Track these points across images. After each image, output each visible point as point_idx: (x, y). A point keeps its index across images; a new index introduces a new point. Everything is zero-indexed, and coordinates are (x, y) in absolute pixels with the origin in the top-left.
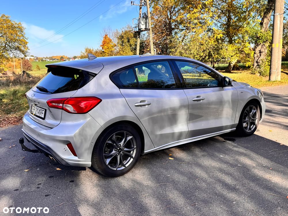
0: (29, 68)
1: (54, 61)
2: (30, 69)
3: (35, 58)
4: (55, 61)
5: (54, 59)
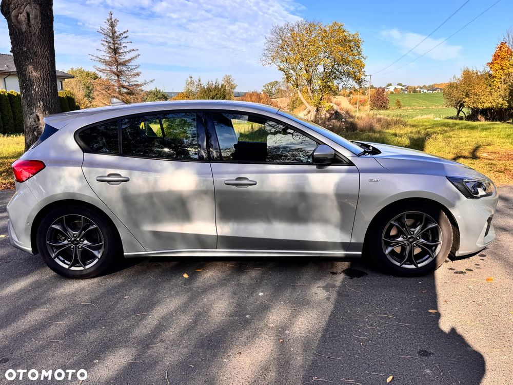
0: (384, 104)
1: (434, 92)
2: (384, 106)
3: (403, 88)
4: (436, 92)
5: (436, 90)
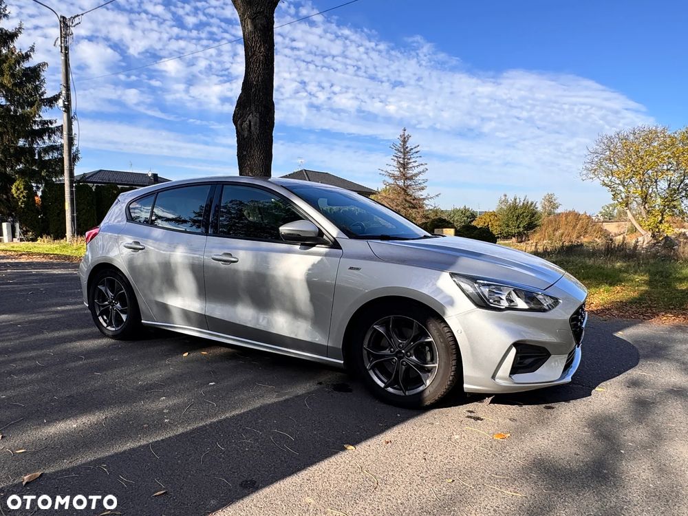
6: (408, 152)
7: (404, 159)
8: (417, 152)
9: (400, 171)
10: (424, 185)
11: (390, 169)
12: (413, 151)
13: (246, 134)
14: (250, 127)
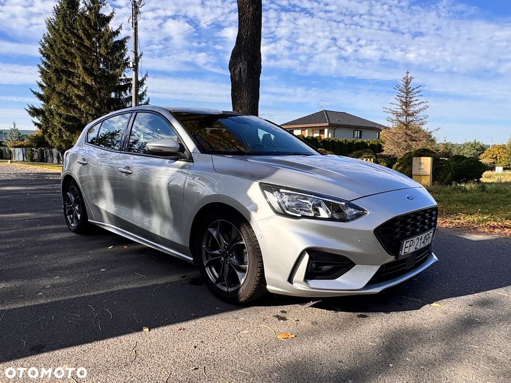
6: (410, 92)
7: (406, 98)
8: (419, 92)
9: (402, 109)
10: (425, 120)
11: (394, 108)
12: (415, 91)
13: (237, 79)
14: (240, 74)
